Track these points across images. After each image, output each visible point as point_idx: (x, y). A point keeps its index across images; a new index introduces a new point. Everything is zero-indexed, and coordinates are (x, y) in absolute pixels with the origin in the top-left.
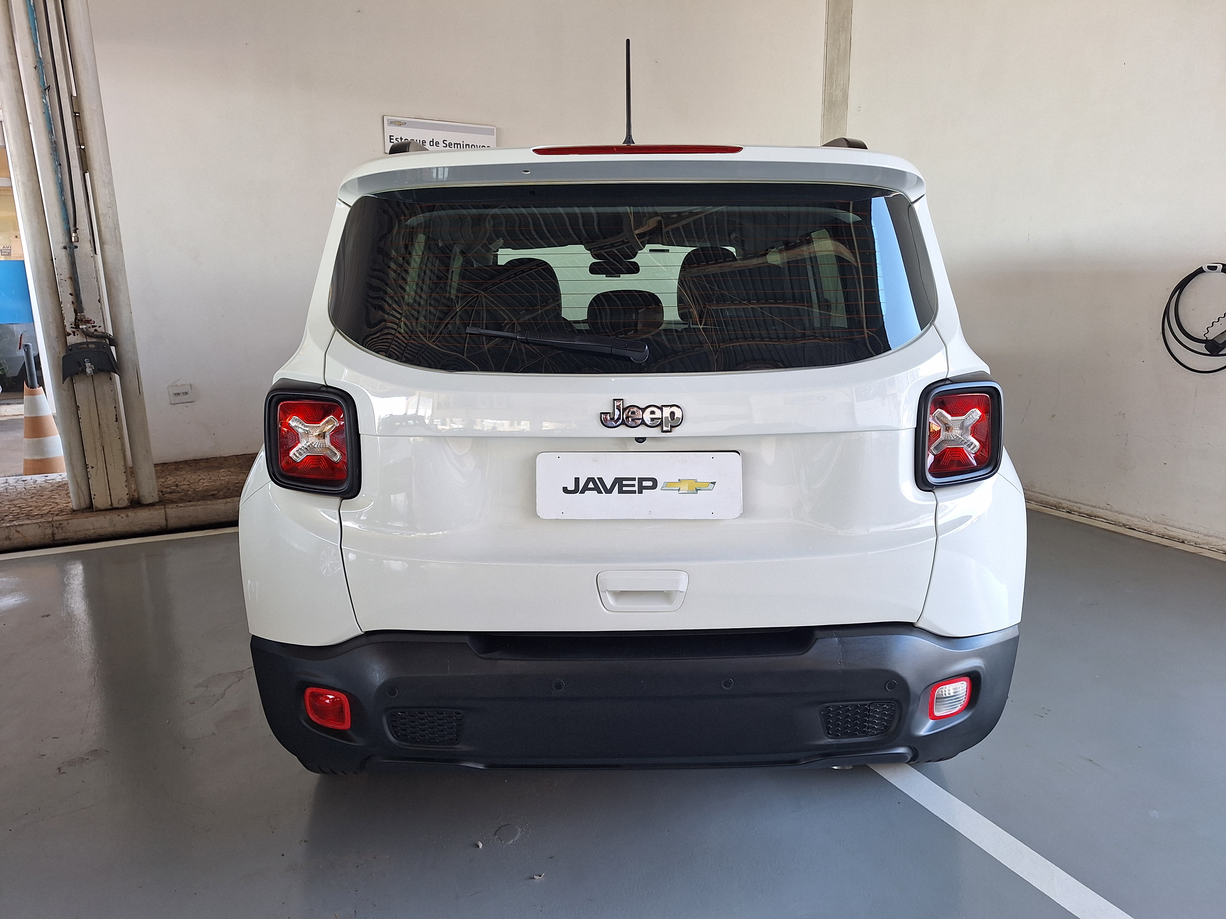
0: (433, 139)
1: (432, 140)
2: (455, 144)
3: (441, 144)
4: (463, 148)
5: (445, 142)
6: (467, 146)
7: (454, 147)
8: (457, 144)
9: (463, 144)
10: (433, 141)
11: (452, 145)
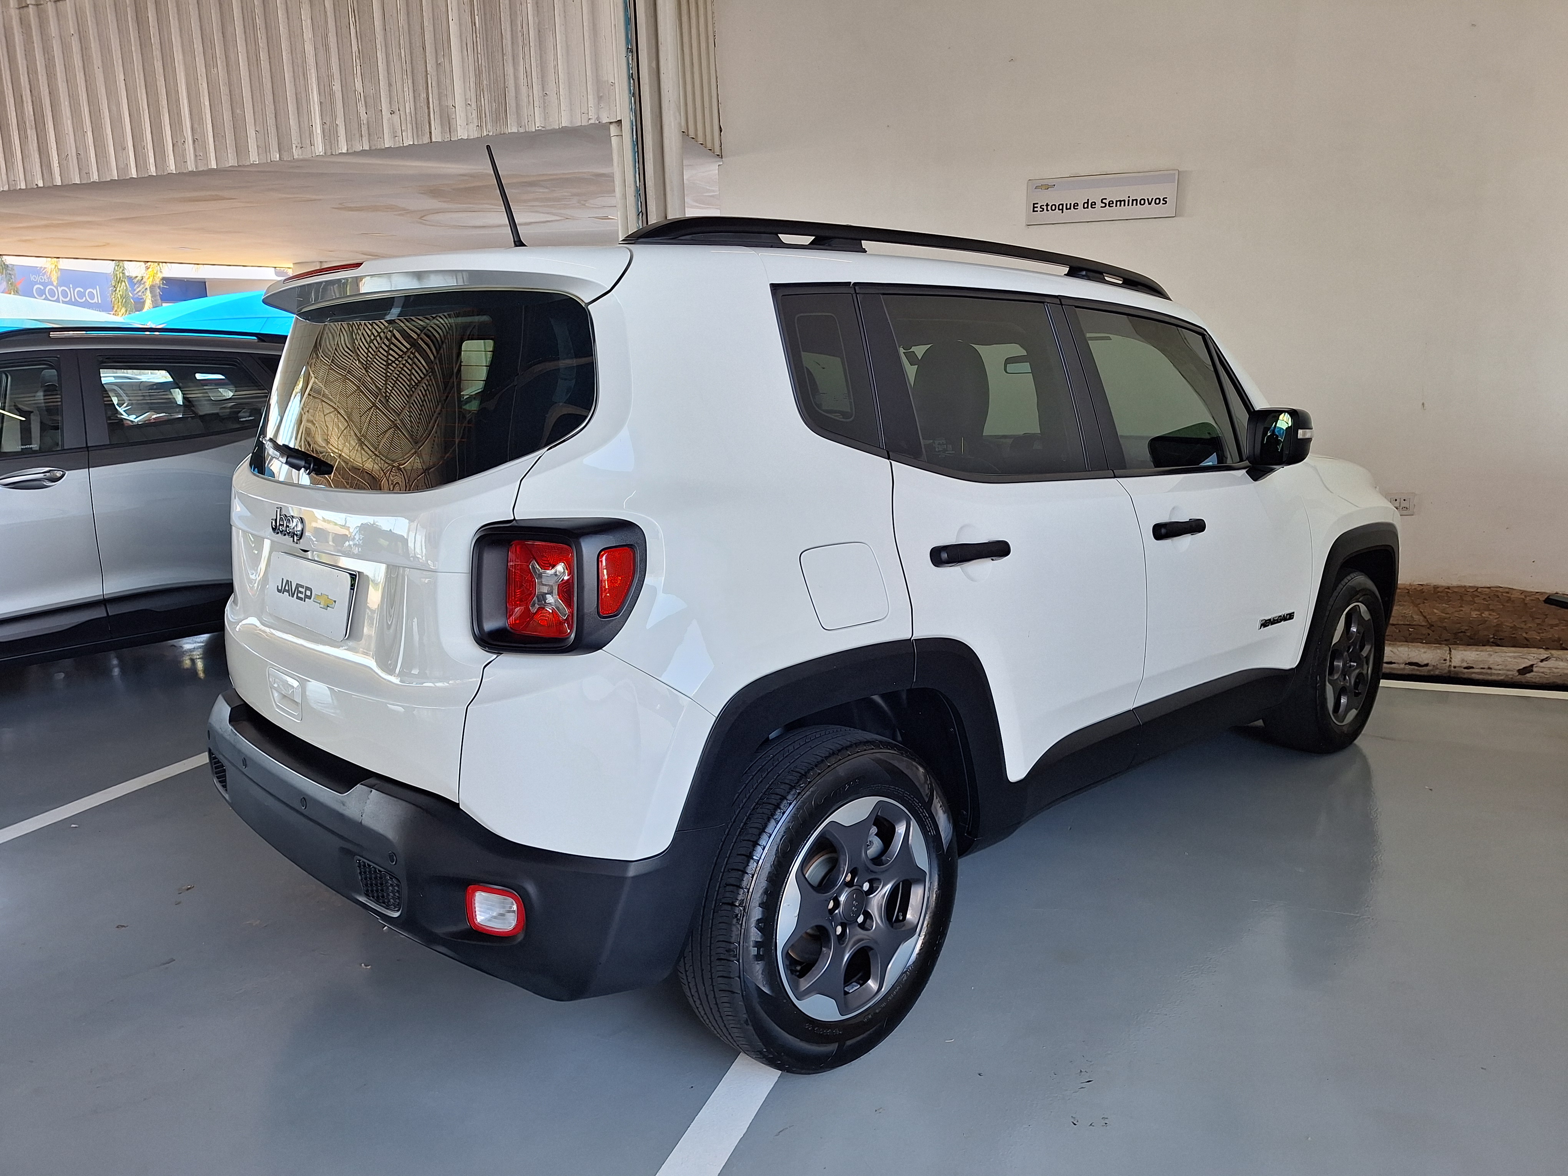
0: (1088, 200)
1: (1086, 201)
2: (1117, 201)
3: (1099, 204)
4: (1128, 205)
5: (1104, 201)
6: (1135, 202)
7: (1116, 206)
8: (1120, 201)
9: (1129, 200)
10: (1088, 203)
11: (1113, 203)
